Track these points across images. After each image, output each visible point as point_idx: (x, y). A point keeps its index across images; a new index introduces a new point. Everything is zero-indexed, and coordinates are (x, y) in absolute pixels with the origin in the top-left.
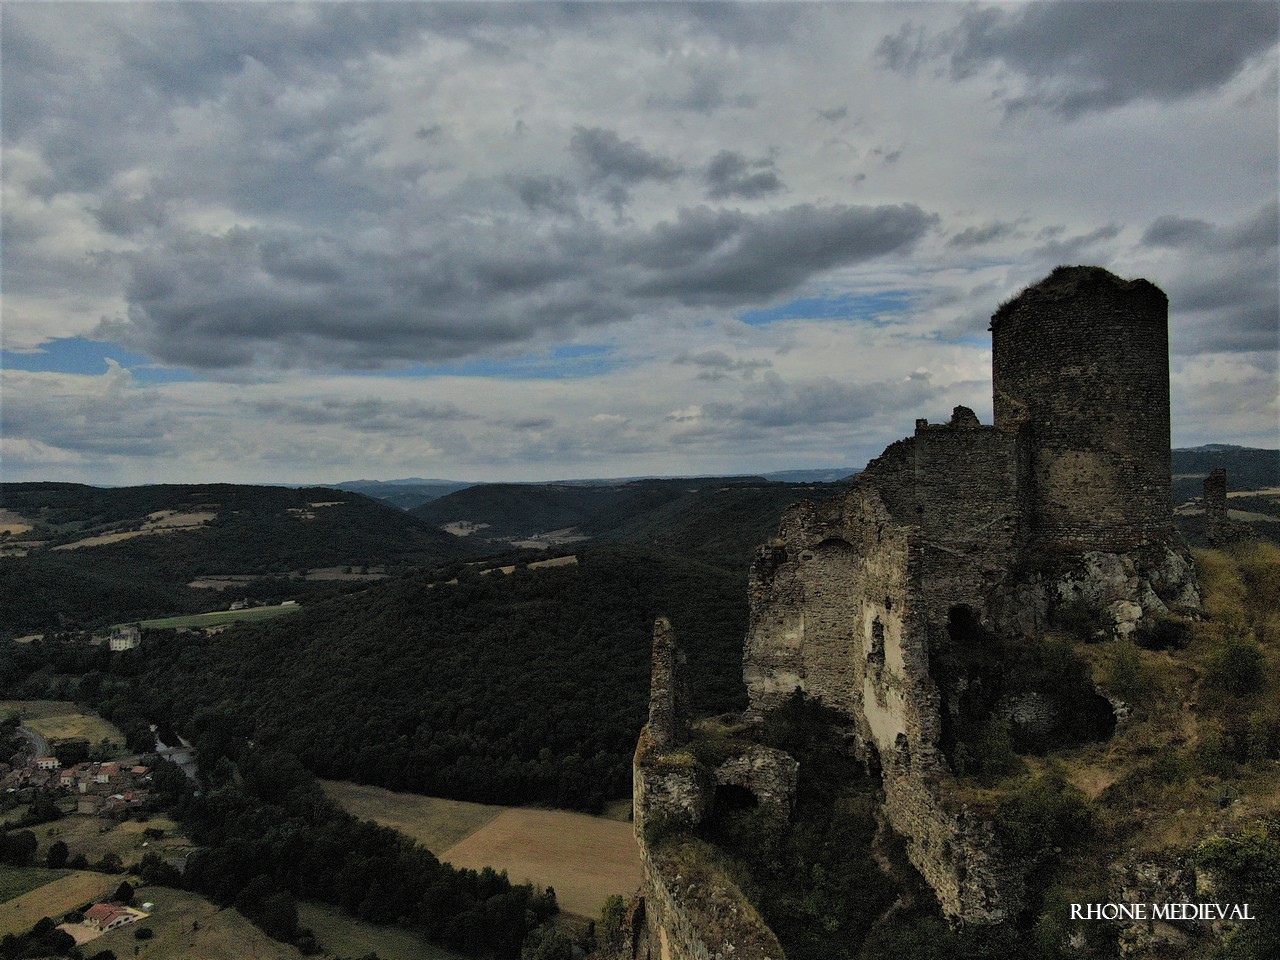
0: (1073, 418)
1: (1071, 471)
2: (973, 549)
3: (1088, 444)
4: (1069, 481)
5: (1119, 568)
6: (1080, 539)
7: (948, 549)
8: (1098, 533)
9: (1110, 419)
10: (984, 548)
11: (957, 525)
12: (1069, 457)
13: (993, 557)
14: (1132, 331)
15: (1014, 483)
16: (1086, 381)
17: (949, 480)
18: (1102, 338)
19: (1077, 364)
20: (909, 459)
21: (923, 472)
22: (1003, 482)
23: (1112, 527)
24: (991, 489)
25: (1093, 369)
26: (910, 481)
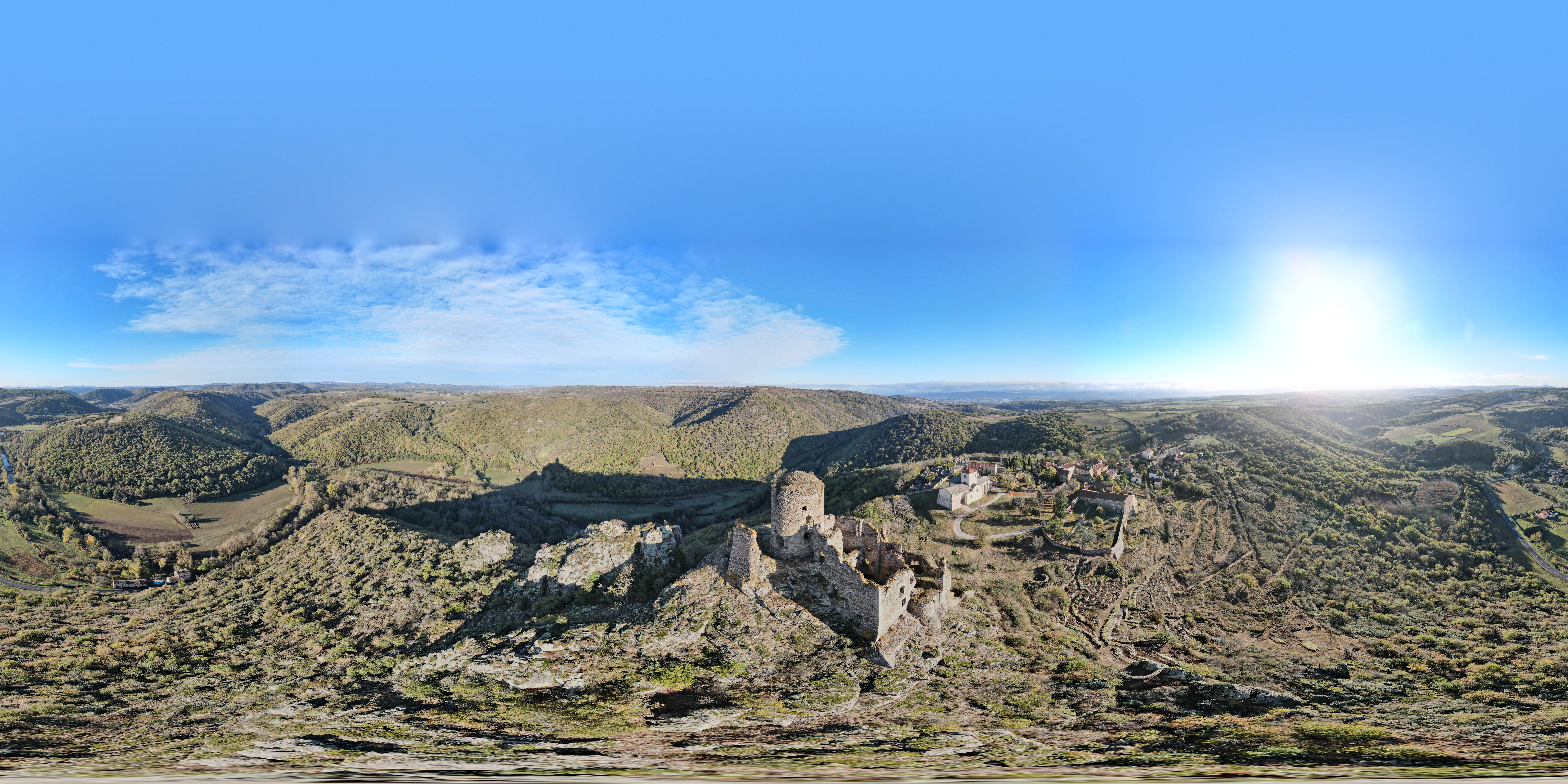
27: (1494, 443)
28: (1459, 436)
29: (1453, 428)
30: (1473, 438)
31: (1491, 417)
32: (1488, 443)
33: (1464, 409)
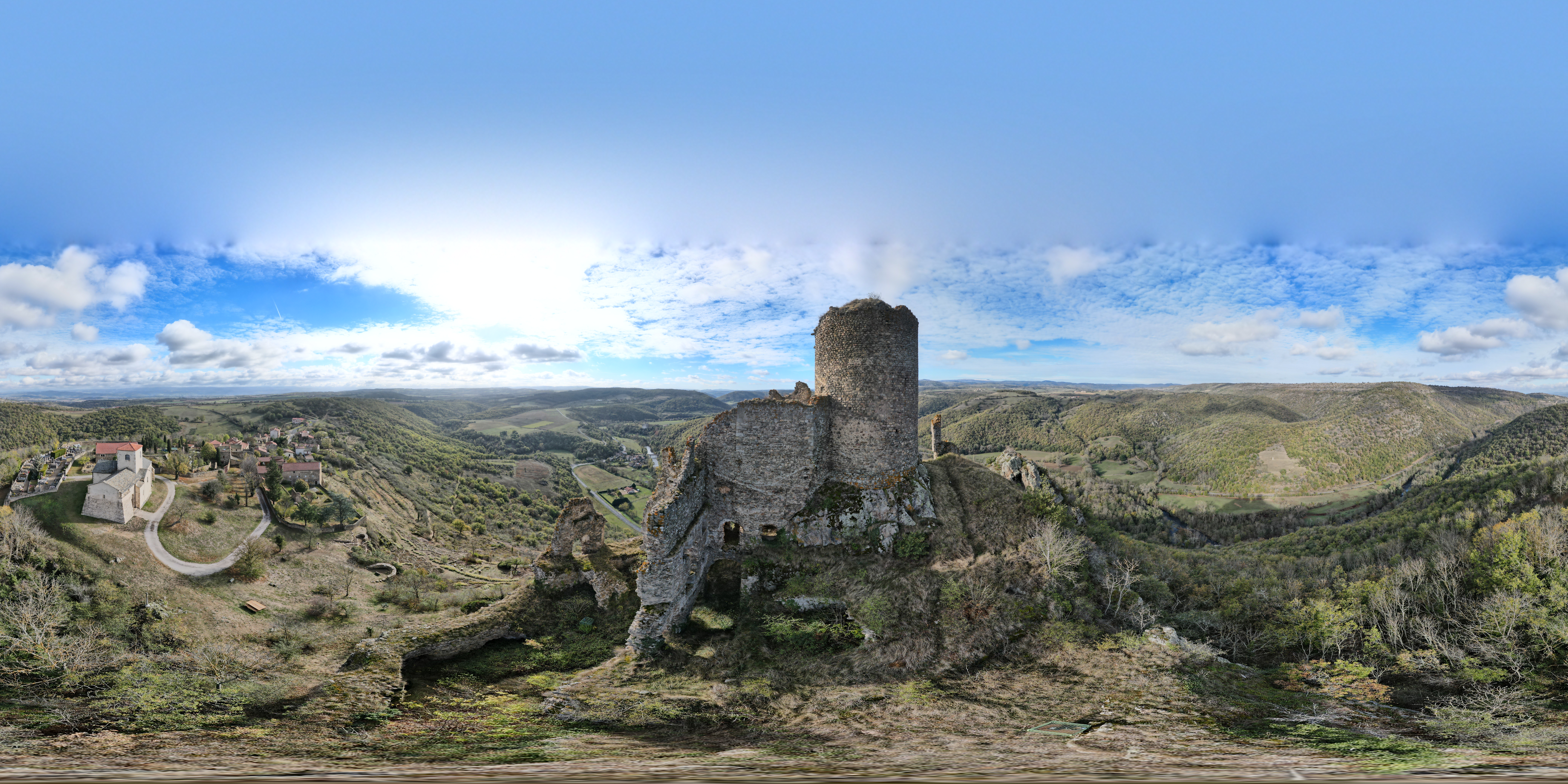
0: (855, 396)
1: (854, 433)
2: (778, 491)
3: (866, 415)
4: (853, 441)
5: (884, 502)
6: (859, 481)
7: (759, 490)
8: (871, 477)
9: (881, 398)
10: (788, 490)
11: (767, 474)
12: (853, 423)
13: (794, 495)
14: (896, 337)
15: (812, 444)
16: (865, 369)
17: (762, 442)
18: (876, 340)
19: (859, 356)
20: (732, 425)
21: (742, 435)
22: (803, 444)
23: (881, 473)
24: (794, 449)
25: (869, 362)
26: (732, 441)
27: (575, 434)
28: (540, 428)
29: (532, 421)
30: (555, 430)
31: (568, 412)
32: (568, 434)
33: (539, 406)
